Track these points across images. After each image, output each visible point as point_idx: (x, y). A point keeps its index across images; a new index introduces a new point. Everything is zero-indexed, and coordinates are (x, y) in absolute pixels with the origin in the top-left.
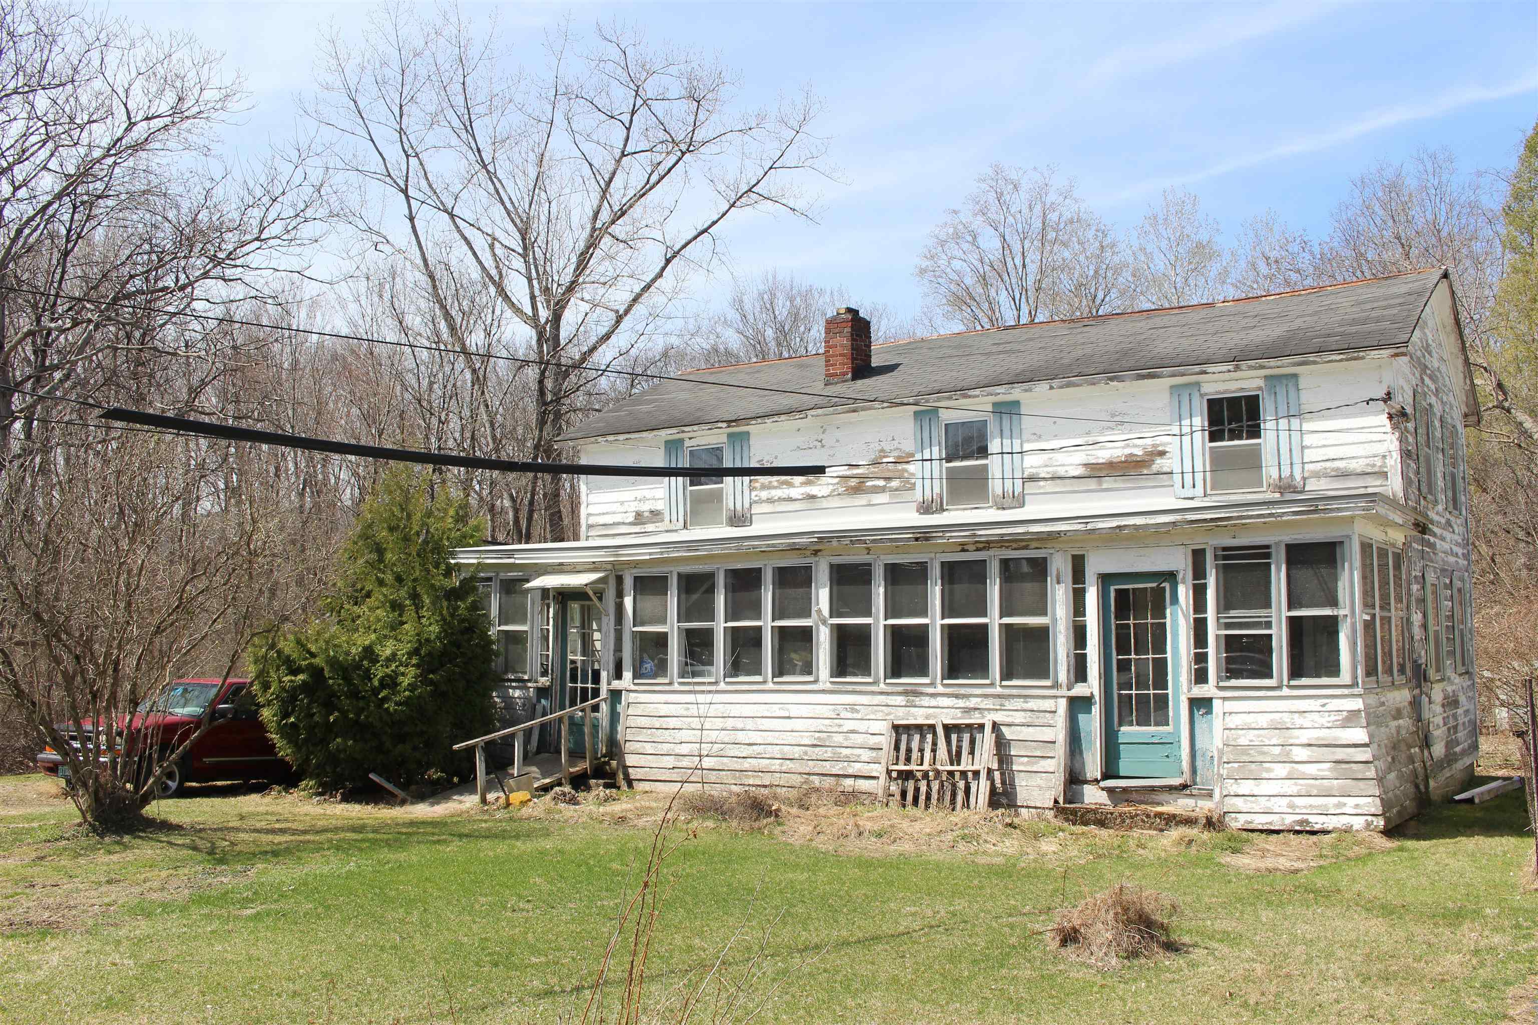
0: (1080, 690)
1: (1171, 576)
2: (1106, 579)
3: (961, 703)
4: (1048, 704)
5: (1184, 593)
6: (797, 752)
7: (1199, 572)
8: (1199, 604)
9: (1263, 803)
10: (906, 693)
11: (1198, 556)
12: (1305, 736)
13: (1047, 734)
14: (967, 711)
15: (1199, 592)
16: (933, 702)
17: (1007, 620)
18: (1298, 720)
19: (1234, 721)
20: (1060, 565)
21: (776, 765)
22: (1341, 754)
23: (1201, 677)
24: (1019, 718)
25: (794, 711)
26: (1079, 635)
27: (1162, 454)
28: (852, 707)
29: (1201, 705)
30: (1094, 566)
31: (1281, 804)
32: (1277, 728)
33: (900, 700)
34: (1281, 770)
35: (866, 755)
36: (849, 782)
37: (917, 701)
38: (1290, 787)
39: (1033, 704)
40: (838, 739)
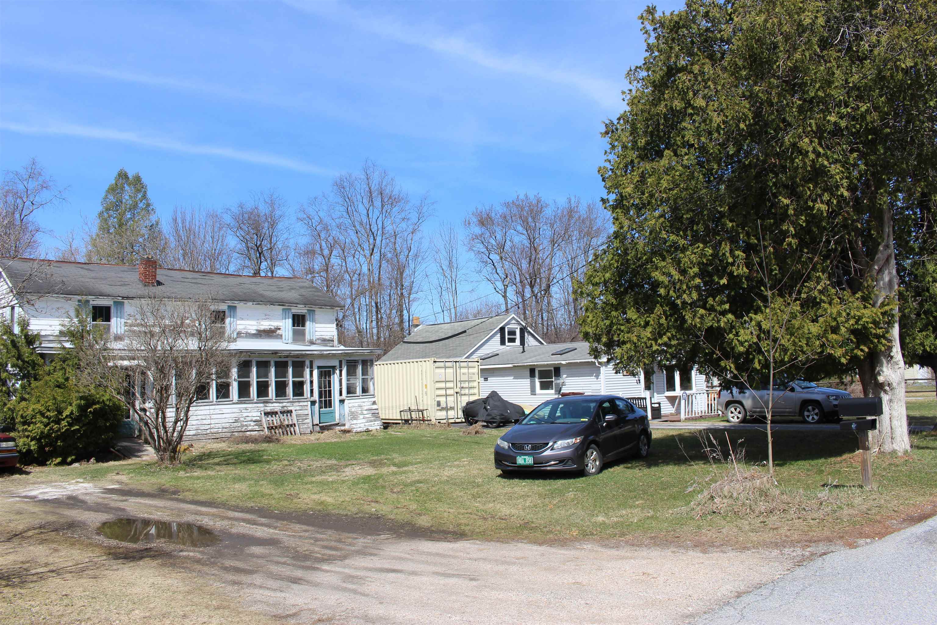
0: (312, 399)
1: (334, 368)
2: (319, 367)
3: (281, 405)
4: (305, 404)
5: (338, 372)
6: (228, 425)
7: (341, 366)
8: (341, 375)
9: (359, 425)
10: (264, 402)
11: (341, 362)
12: (366, 408)
13: (306, 412)
14: (283, 407)
15: (341, 371)
16: (273, 405)
17: (294, 379)
18: (365, 404)
19: (351, 405)
20: (307, 363)
21: (220, 430)
22: (373, 411)
23: (341, 394)
24: (298, 408)
25: (225, 411)
26: (312, 382)
27: (279, 329)
28: (246, 409)
29: (342, 401)
30: (316, 363)
31: (362, 425)
32: (360, 406)
33: (262, 405)
34: (361, 417)
35: (252, 424)
36: (248, 433)
37: (267, 405)
38: (364, 421)
39: (301, 404)
40: (242, 419)
